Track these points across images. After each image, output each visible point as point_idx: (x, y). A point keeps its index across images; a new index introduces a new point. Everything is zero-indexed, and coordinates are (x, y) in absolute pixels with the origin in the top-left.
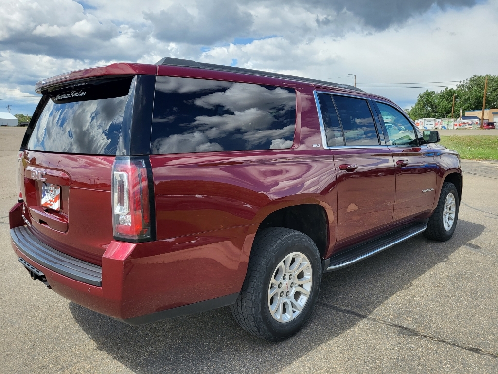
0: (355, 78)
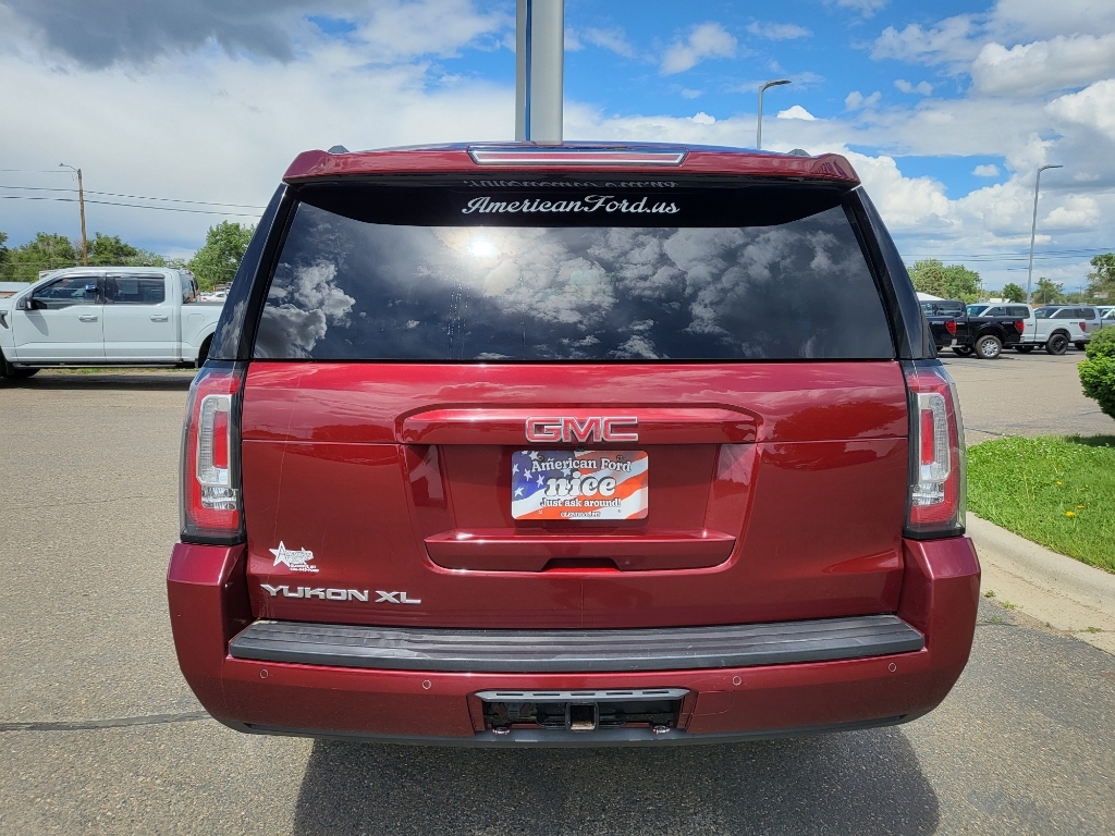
0: (80, 177)
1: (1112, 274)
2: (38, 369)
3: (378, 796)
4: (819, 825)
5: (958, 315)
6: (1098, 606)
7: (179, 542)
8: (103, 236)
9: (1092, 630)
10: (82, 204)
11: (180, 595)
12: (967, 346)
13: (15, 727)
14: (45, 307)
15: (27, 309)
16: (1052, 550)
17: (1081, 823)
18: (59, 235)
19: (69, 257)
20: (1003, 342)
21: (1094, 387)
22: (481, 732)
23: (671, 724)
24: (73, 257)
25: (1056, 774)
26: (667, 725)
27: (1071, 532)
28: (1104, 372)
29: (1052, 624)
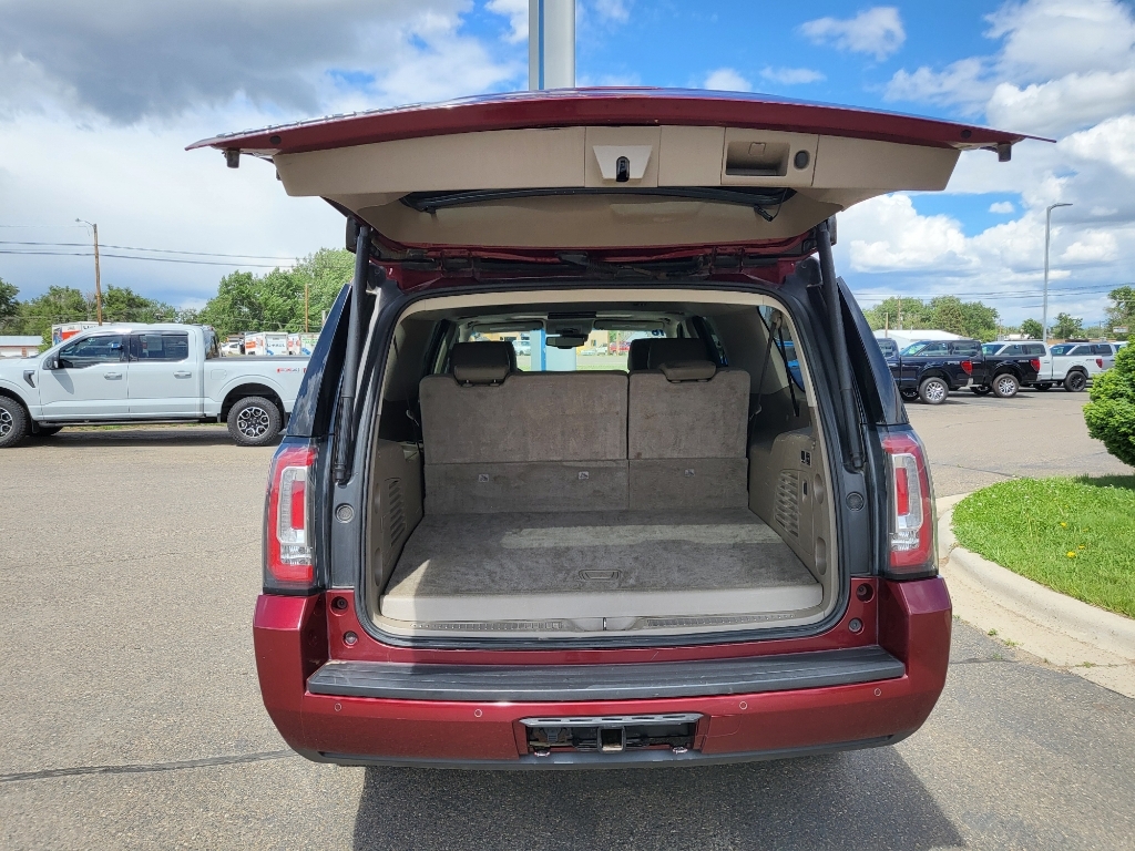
0: (95, 232)
1: (1131, 308)
2: (61, 427)
3: (427, 825)
4: (826, 844)
5: (973, 354)
6: (1094, 642)
7: (261, 593)
8: (115, 288)
9: (1087, 665)
10: (97, 257)
11: (266, 641)
12: (984, 385)
13: (90, 770)
14: (71, 366)
15: (53, 368)
16: (1051, 588)
17: (1065, 839)
18: (71, 288)
19: (80, 311)
20: (1020, 380)
21: (1099, 429)
22: (525, 755)
23: (688, 745)
24: (85, 309)
25: (1045, 796)
26: (685, 747)
27: (1071, 571)
28: (1110, 414)
29: (1050, 659)
